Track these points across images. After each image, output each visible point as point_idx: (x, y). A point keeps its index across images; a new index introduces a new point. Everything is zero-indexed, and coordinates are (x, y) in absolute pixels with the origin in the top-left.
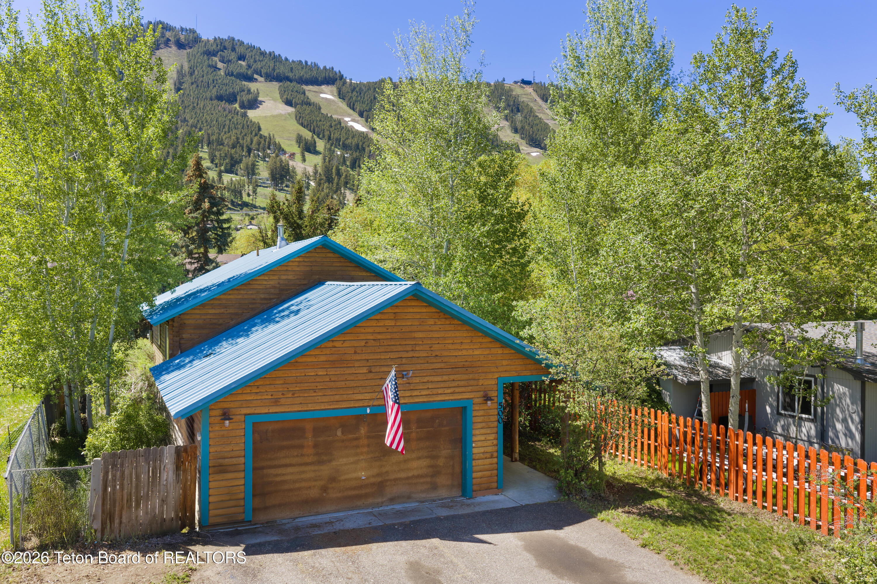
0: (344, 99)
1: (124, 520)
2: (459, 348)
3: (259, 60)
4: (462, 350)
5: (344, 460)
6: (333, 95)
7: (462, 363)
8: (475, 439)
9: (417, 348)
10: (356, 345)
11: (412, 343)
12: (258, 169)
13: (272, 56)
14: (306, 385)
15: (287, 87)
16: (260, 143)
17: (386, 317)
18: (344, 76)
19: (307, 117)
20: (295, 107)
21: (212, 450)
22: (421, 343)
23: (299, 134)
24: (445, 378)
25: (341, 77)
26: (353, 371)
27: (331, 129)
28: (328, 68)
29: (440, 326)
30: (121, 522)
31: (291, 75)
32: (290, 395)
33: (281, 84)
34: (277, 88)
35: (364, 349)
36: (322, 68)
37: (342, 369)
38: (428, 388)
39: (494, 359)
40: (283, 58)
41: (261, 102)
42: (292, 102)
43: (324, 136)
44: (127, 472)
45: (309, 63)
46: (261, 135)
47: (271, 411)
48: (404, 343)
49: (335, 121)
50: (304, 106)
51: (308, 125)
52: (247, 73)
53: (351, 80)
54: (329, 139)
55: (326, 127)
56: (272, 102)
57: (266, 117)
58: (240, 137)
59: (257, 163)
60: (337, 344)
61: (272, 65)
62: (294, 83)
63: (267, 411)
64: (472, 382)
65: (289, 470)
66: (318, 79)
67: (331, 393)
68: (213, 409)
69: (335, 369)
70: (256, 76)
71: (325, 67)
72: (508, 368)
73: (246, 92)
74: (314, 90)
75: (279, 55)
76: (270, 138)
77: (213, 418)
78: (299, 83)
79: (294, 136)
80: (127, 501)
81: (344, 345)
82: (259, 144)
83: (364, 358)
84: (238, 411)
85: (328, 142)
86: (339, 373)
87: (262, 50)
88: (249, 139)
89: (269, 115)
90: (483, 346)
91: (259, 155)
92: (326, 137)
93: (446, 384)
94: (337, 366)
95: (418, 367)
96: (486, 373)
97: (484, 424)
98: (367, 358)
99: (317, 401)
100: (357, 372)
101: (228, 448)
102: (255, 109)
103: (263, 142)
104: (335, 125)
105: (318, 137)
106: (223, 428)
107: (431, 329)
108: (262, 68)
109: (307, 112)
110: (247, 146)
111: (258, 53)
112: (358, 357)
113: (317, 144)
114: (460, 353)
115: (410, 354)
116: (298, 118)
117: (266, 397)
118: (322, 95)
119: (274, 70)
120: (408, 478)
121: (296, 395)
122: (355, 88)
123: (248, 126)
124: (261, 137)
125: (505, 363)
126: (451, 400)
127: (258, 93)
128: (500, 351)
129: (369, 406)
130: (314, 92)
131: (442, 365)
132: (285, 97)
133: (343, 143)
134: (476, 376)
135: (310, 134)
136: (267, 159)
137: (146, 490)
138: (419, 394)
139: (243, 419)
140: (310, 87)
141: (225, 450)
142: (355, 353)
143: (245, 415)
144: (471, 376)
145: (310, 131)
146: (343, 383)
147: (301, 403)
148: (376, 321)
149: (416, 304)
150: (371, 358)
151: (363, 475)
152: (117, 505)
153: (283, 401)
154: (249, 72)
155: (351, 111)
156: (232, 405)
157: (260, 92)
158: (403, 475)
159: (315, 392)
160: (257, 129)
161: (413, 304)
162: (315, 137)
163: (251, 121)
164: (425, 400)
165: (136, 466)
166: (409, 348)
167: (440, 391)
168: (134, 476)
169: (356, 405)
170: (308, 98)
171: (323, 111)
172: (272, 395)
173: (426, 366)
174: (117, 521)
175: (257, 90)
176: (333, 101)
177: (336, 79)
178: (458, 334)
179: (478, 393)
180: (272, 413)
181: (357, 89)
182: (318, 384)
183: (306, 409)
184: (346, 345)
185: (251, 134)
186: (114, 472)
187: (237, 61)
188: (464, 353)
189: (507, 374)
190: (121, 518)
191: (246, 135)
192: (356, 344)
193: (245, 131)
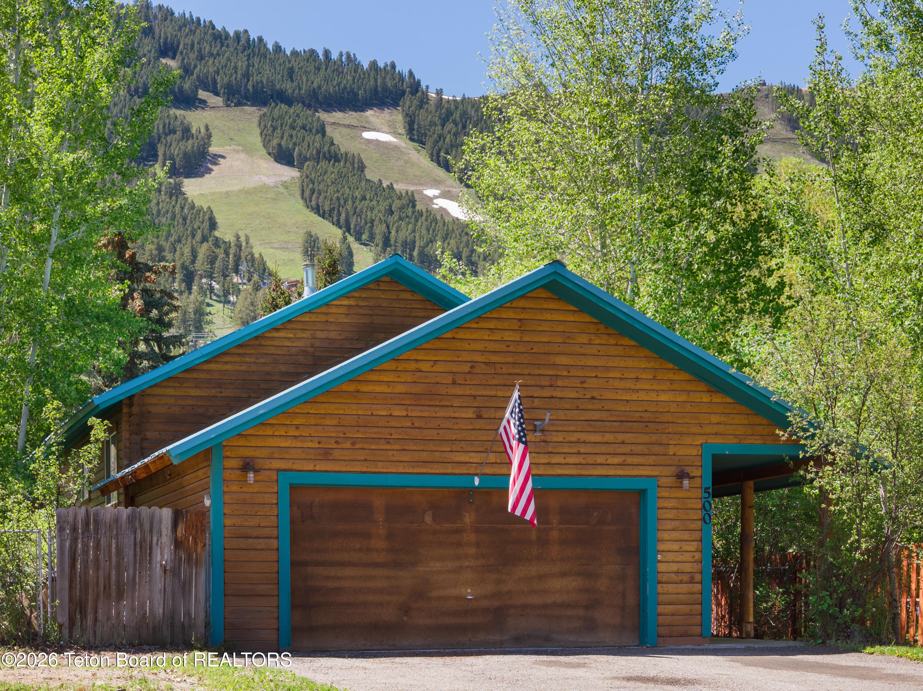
0: (422, 143)
1: (100, 616)
2: (633, 387)
3: (211, 55)
4: (637, 391)
5: (437, 564)
6: (395, 133)
7: (638, 414)
8: (662, 547)
9: (560, 383)
10: (454, 370)
11: (551, 373)
12: (210, 322)
13: (243, 41)
14: (374, 430)
15: (281, 117)
16: (215, 258)
17: (505, 325)
18: (423, 85)
19: (331, 190)
20: (300, 167)
21: (228, 522)
22: (565, 373)
23: (309, 234)
24: (609, 437)
25: (416, 86)
26: (449, 413)
27: (391, 219)
28: (381, 65)
29: (599, 347)
30: (96, 620)
31: (288, 86)
32: (348, 445)
33: (265, 110)
34: (256, 120)
35: (468, 377)
36: (366, 66)
37: (432, 409)
38: (579, 453)
39: (696, 410)
40: (270, 47)
41: (216, 159)
42: (292, 156)
43: (372, 237)
44: (103, 542)
45: (334, 56)
46: (217, 239)
47: (317, 468)
48: (537, 372)
49: (400, 198)
50: (323, 164)
51: (332, 210)
52: (181, 88)
53: (439, 92)
54: (386, 242)
55: (378, 214)
56: (243, 156)
57: (227, 194)
58: (167, 246)
59: (208, 309)
60: (424, 367)
61: (242, 64)
62: (297, 108)
63: (311, 468)
64: (657, 449)
65: (349, 572)
66: (356, 95)
67: (414, 448)
68: (228, 457)
69: (421, 408)
70: (202, 94)
71: (374, 65)
72: (721, 429)
73: (179, 134)
74: (347, 122)
75: (260, 39)
76: (239, 246)
77: (229, 471)
78: (309, 106)
79: (299, 239)
80: (105, 587)
81: (435, 369)
82: (212, 260)
83: (468, 392)
84: (268, 464)
85: (384, 250)
86: (426, 414)
87: (219, 27)
88: (187, 250)
89: (237, 188)
90: (676, 386)
91: (212, 289)
92: (379, 239)
93: (611, 449)
94: (423, 402)
95: (562, 415)
96: (681, 434)
97: (677, 524)
98: (474, 393)
99: (392, 458)
100: (456, 415)
101: (253, 522)
102: (202, 175)
103: (222, 256)
104: (402, 208)
105: (358, 239)
106: (244, 489)
107: (582, 350)
108: (217, 72)
109: (330, 178)
110: (184, 267)
111: (209, 38)
112: (458, 391)
113: (356, 258)
114: (634, 397)
115: (547, 393)
116: (307, 193)
117: (310, 445)
118: (368, 135)
119: (247, 75)
120: (545, 606)
121: (357, 446)
122: (449, 113)
123: (185, 219)
124: (217, 243)
125: (714, 419)
126: (620, 476)
127: (209, 136)
128: (706, 398)
129: (477, 475)
130: (349, 126)
131: (603, 415)
132: (275, 142)
133: (422, 254)
134: (664, 439)
135: (338, 232)
136: (232, 298)
137: (131, 572)
138: (563, 461)
139: (275, 478)
140: (337, 116)
141: (247, 524)
142: (454, 383)
143: (278, 470)
144: (654, 438)
145: (338, 224)
146: (434, 432)
147: (365, 460)
148: (488, 332)
149: (556, 307)
150: (480, 393)
151: (469, 593)
152: (90, 591)
153: (337, 454)
154: (187, 86)
155: (441, 173)
156: (257, 453)
157: (214, 132)
158: (535, 600)
159: (388, 443)
160: (206, 225)
161: (552, 306)
162: (351, 239)
163: (193, 207)
164: (574, 472)
165: (117, 534)
166: (545, 382)
167: (600, 459)
168: (114, 550)
169: (457, 471)
170: (332, 144)
171: (369, 174)
172: (319, 443)
173: (574, 414)
174: (90, 617)
175: (207, 128)
176: (395, 148)
177: (403, 93)
178: (630, 363)
179: (667, 468)
180: (321, 471)
181: (457, 115)
182: (393, 431)
183: (373, 470)
184: (437, 368)
185: (193, 236)
186: (86, 540)
187: (157, 59)
188: (642, 396)
189: (718, 440)
190: (96, 612)
191: (179, 241)
192: (455, 368)
193: (178, 230)
